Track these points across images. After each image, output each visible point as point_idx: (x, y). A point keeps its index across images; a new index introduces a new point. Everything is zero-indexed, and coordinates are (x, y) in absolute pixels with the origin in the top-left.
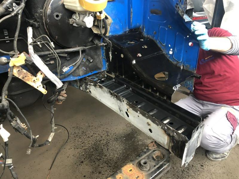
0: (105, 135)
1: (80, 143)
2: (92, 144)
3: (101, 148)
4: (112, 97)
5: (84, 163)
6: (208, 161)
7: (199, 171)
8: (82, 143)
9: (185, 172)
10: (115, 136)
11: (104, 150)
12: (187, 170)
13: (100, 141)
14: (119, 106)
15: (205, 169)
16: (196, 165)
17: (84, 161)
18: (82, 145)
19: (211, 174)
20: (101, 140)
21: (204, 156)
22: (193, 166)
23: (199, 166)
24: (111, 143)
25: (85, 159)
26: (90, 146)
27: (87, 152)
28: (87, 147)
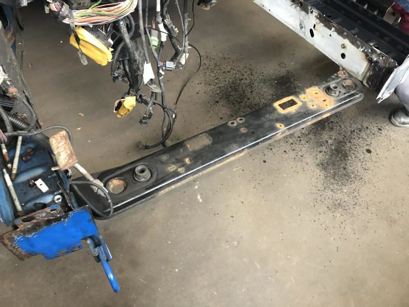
0: (248, 73)
1: (212, 78)
2: (229, 81)
3: (243, 88)
4: (293, 6)
5: (220, 103)
6: (390, 125)
7: (374, 134)
8: (216, 79)
9: (355, 133)
10: (262, 77)
11: (246, 92)
12: (358, 132)
13: (240, 80)
14: (301, 20)
15: (383, 133)
16: (372, 128)
17: (219, 101)
18: (216, 81)
19: (390, 140)
20: (242, 79)
21: (387, 119)
22: (367, 128)
23: (376, 129)
24: (257, 85)
25: (220, 99)
26: (226, 84)
27: (223, 91)
28: (222, 85)
